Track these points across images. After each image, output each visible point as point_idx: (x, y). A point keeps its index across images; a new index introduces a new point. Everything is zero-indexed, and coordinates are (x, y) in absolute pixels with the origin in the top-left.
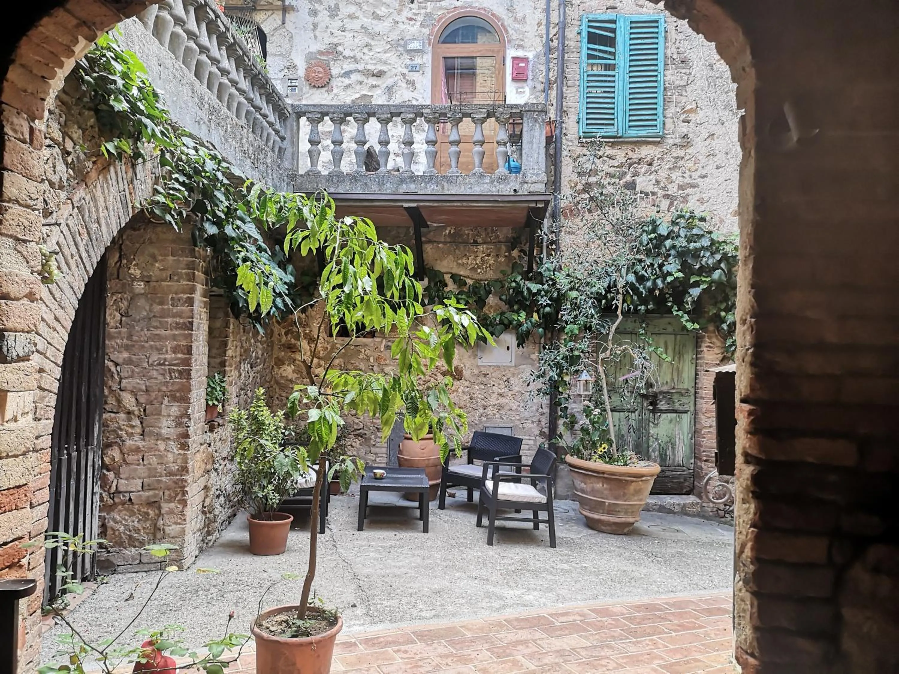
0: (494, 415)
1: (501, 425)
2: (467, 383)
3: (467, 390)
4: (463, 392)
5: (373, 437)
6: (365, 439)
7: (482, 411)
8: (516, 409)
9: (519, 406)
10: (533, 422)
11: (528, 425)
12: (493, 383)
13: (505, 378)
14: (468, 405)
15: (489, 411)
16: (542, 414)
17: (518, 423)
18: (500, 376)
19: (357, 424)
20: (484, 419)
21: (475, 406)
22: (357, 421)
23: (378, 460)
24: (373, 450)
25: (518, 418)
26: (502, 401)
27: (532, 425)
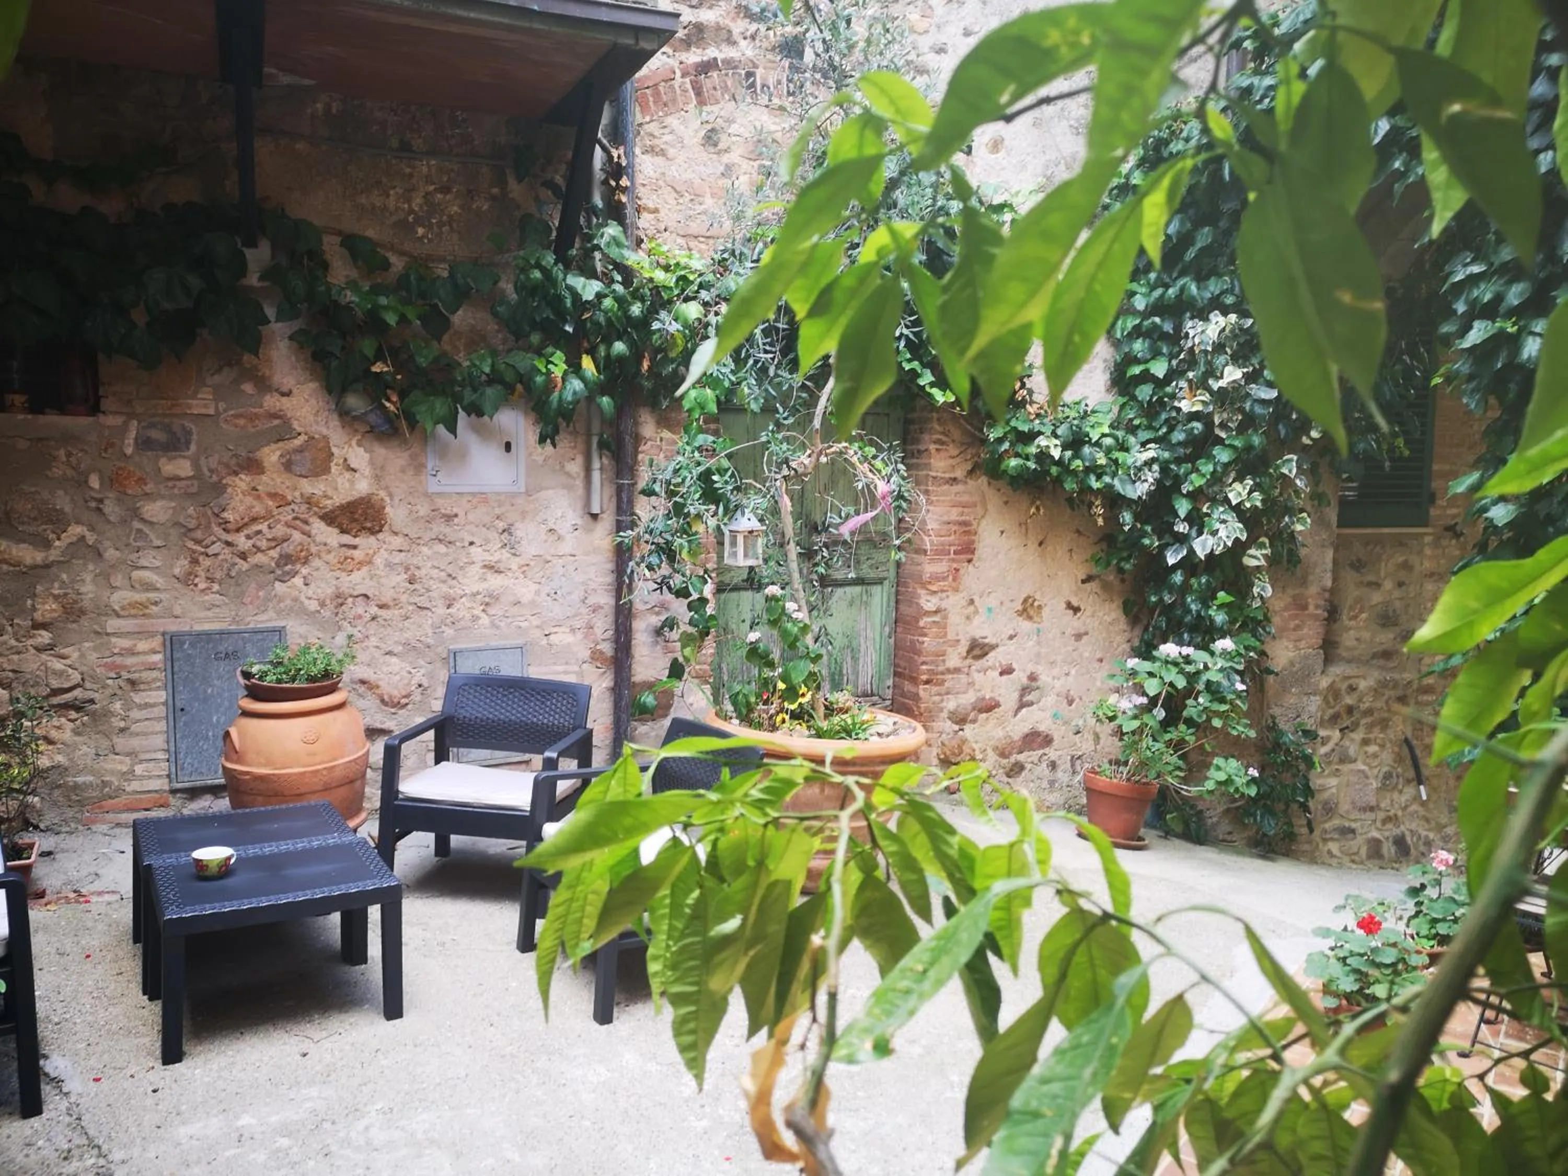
0: (475, 618)
1: (494, 643)
2: (398, 541)
3: (399, 558)
4: (389, 565)
5: (117, 706)
6: (93, 715)
7: (441, 611)
8: (533, 603)
9: (537, 593)
10: (573, 630)
11: (562, 638)
12: (470, 538)
13: (501, 525)
14: (404, 598)
15: (461, 609)
16: (596, 609)
17: (537, 633)
18: (487, 519)
19: (60, 674)
20: (449, 632)
21: (423, 602)
22: (58, 665)
23: (139, 769)
24: (120, 742)
25: (535, 621)
26: (495, 582)
27: (570, 639)
